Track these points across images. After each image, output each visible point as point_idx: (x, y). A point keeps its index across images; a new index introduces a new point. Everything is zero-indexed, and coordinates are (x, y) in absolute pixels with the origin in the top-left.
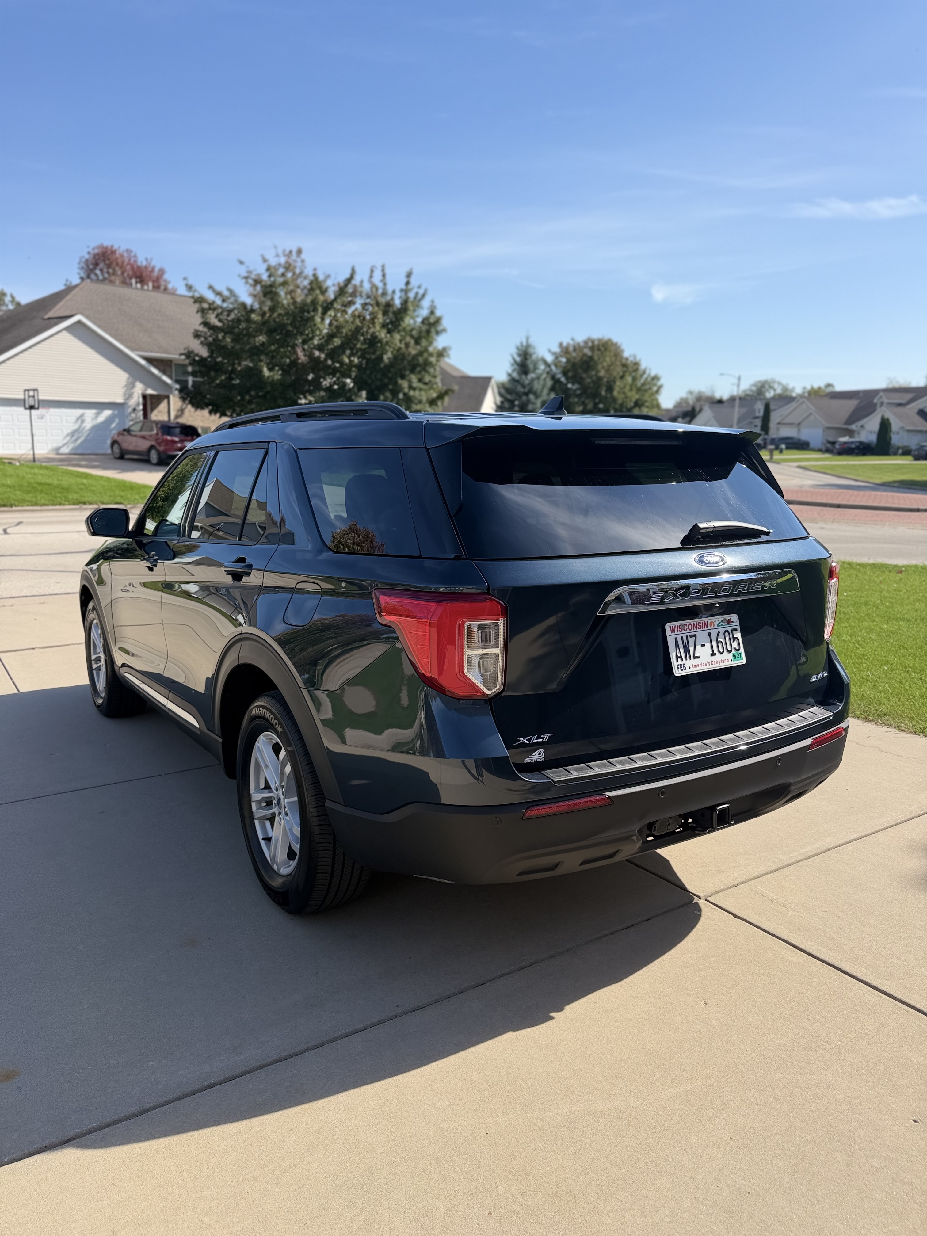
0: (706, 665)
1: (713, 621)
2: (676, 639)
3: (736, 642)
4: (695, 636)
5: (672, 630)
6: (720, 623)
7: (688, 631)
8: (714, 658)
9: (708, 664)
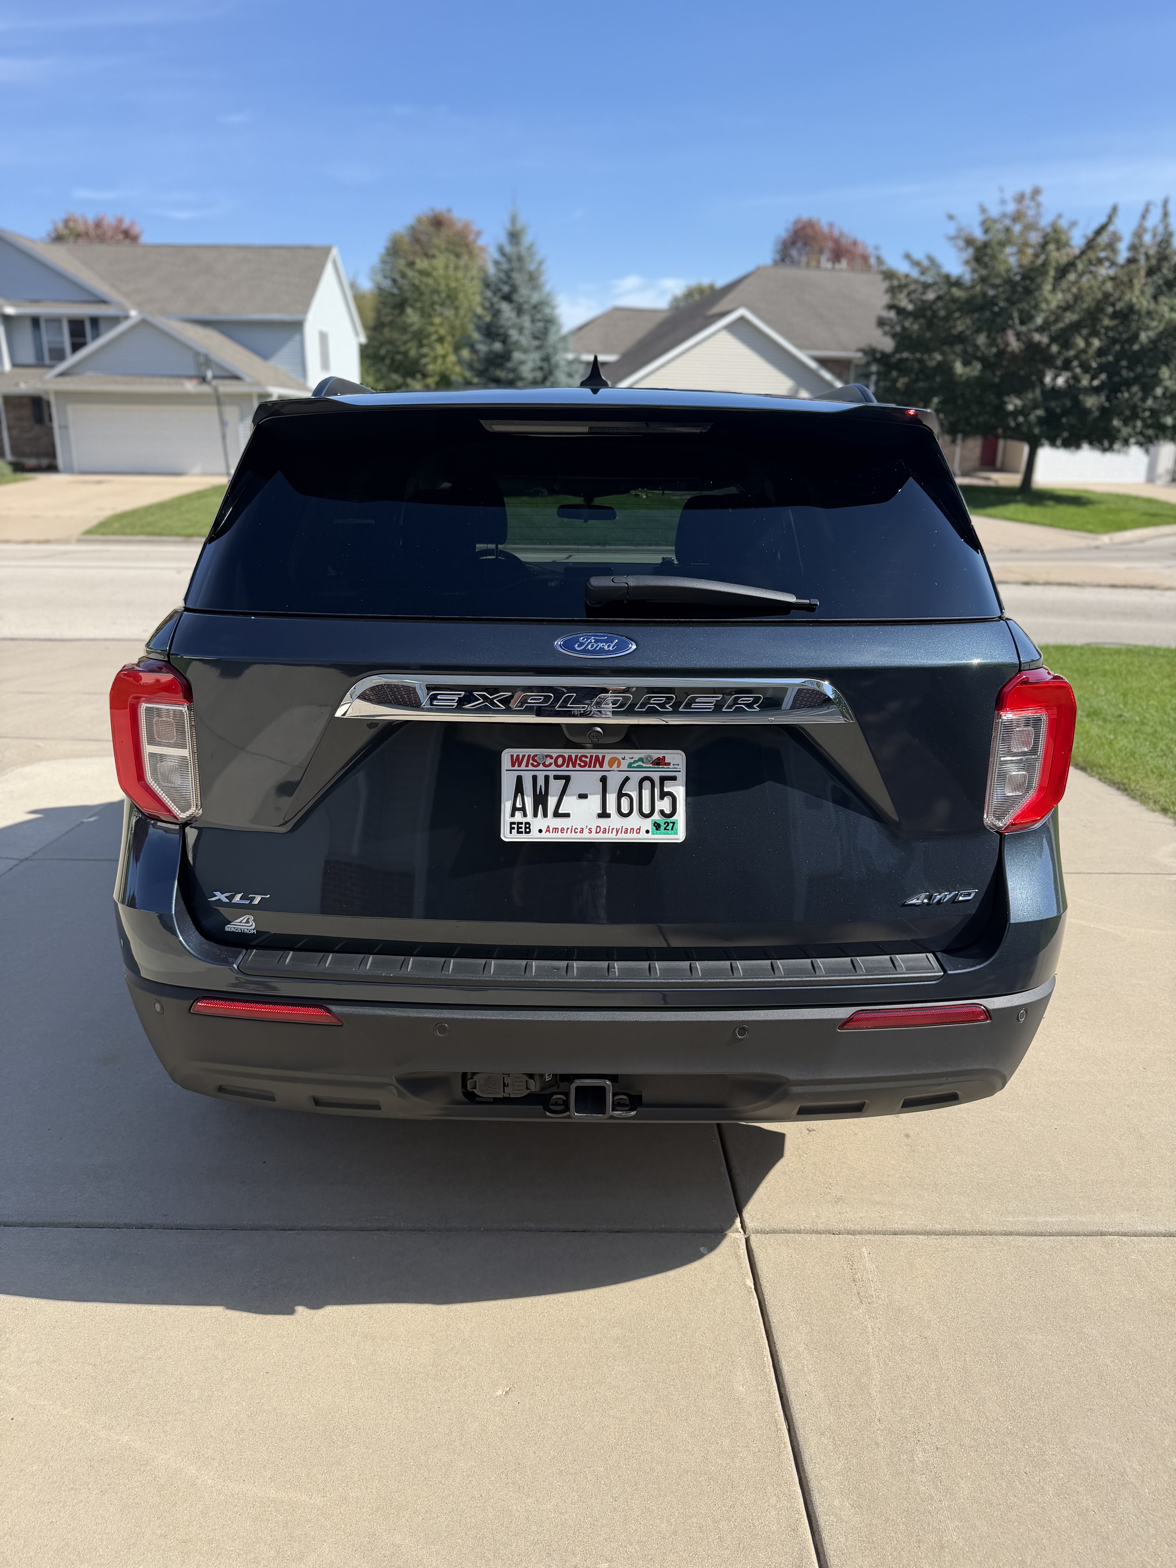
0: (582, 831)
1: (620, 757)
2: (519, 779)
3: (667, 800)
4: (567, 779)
5: (516, 761)
6: (635, 762)
7: (553, 767)
8: (604, 823)
9: (586, 831)
